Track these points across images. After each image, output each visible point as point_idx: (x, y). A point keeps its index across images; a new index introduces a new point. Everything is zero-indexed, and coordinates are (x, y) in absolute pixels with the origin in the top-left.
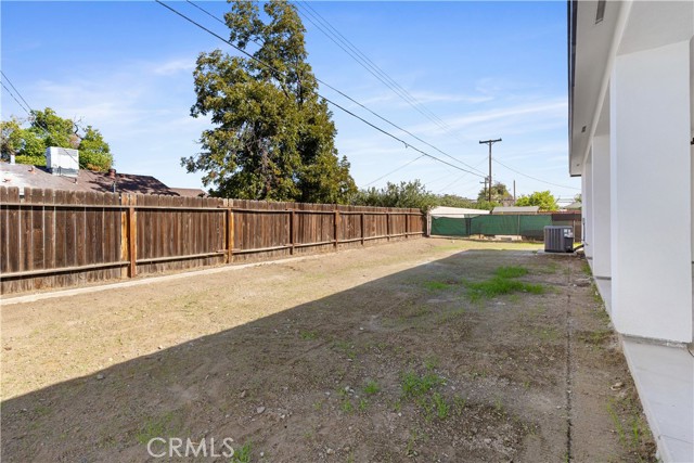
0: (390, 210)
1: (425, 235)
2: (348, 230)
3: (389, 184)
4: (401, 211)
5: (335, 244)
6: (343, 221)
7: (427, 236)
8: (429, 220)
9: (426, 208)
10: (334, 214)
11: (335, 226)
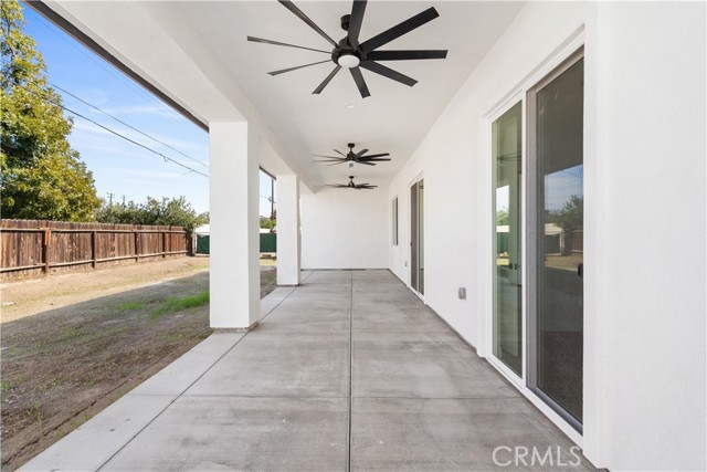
0: (140, 228)
1: (190, 254)
2: (68, 251)
3: (149, 198)
4: (156, 229)
5: (44, 269)
6: (60, 241)
7: (192, 255)
8: (195, 238)
9: (191, 226)
10: (43, 232)
11: (44, 247)
